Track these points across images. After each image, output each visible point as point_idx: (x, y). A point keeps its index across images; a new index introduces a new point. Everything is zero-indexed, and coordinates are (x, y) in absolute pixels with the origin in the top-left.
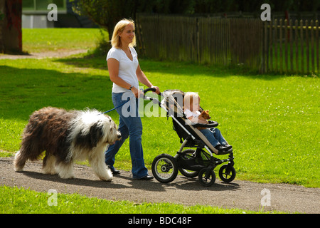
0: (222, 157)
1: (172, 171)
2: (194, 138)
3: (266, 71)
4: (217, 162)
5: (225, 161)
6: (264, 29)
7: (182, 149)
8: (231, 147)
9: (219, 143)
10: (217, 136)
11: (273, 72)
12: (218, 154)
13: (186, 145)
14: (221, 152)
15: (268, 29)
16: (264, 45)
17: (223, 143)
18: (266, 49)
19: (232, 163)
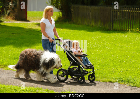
0: (88, 70)
1: (65, 76)
2: (75, 61)
3: (112, 29)
4: (86, 73)
5: (90, 72)
6: (111, 11)
7: (70, 67)
8: (93, 66)
9: (87, 64)
10: (86, 61)
11: (114, 30)
12: (87, 69)
13: (72, 65)
14: (88, 68)
15: (113, 11)
16: (111, 18)
17: (89, 64)
18: (112, 20)
19: (94, 73)
